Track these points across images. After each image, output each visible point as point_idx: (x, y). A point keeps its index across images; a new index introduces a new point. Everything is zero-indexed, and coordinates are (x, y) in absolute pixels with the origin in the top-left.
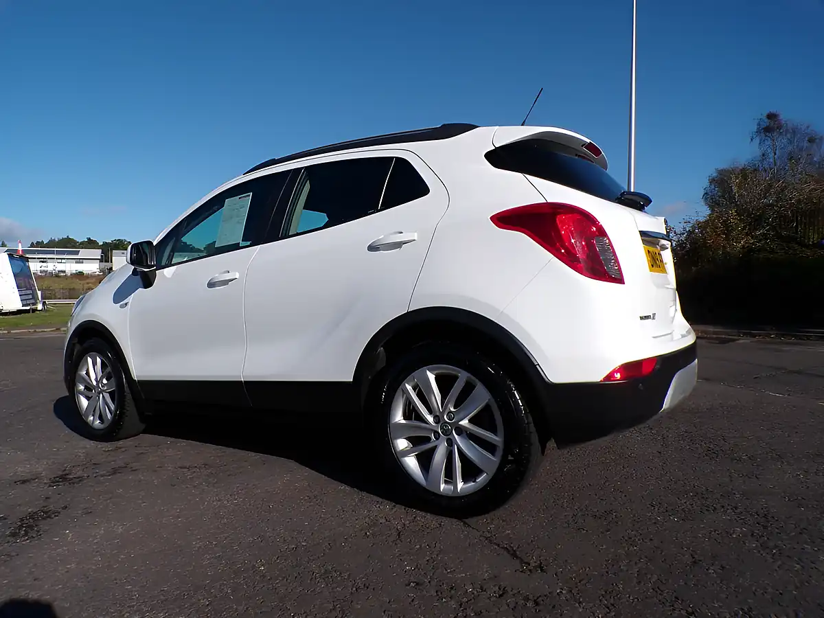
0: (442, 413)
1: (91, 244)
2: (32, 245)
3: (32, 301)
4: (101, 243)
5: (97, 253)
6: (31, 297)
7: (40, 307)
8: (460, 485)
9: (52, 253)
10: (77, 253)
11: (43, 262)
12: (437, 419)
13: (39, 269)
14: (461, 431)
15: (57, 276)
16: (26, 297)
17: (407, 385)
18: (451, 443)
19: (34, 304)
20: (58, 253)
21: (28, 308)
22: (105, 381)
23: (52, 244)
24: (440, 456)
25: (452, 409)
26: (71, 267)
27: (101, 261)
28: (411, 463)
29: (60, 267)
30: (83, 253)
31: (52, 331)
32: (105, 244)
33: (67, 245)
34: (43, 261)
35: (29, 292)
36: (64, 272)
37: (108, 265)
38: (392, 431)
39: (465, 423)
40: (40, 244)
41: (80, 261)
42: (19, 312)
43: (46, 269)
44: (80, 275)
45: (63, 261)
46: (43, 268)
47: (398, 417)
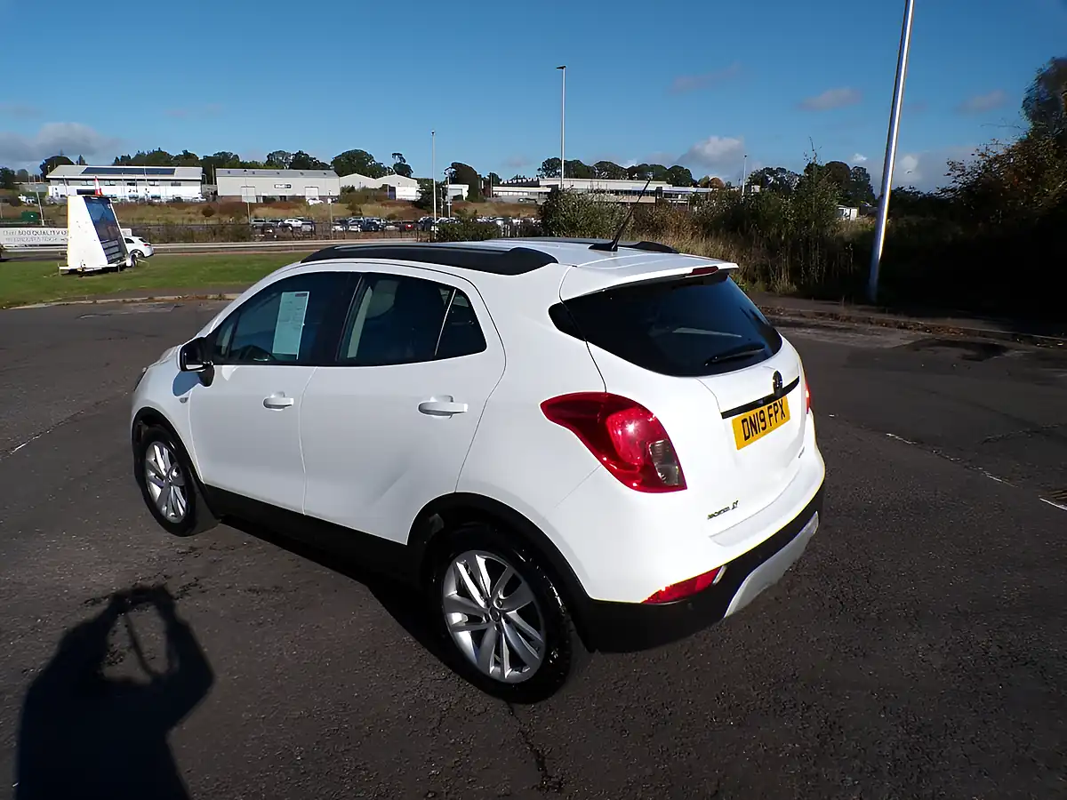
0: (492, 599)
1: (187, 159)
2: (117, 162)
3: (118, 255)
4: (201, 158)
5: (197, 172)
6: (117, 249)
7: (129, 262)
8: (508, 672)
9: (141, 172)
10: (172, 172)
11: (130, 184)
12: (488, 602)
13: (128, 194)
14: (509, 621)
15: (150, 203)
16: (112, 251)
17: (458, 564)
18: (500, 629)
19: (121, 259)
20: (149, 172)
21: (114, 265)
22: (174, 474)
23: (141, 159)
24: (489, 638)
25: (502, 597)
26: (166, 192)
27: (203, 182)
28: (465, 638)
29: (154, 191)
30: (181, 173)
31: (143, 301)
32: (206, 158)
33: (158, 162)
34: (132, 183)
35: (113, 244)
36: (159, 198)
37: (212, 187)
38: (446, 606)
39: (513, 614)
40: (125, 160)
41: (176, 183)
42: (105, 271)
43: (135, 194)
44: (177, 201)
45: (156, 183)
46: (132, 193)
47: (453, 593)
